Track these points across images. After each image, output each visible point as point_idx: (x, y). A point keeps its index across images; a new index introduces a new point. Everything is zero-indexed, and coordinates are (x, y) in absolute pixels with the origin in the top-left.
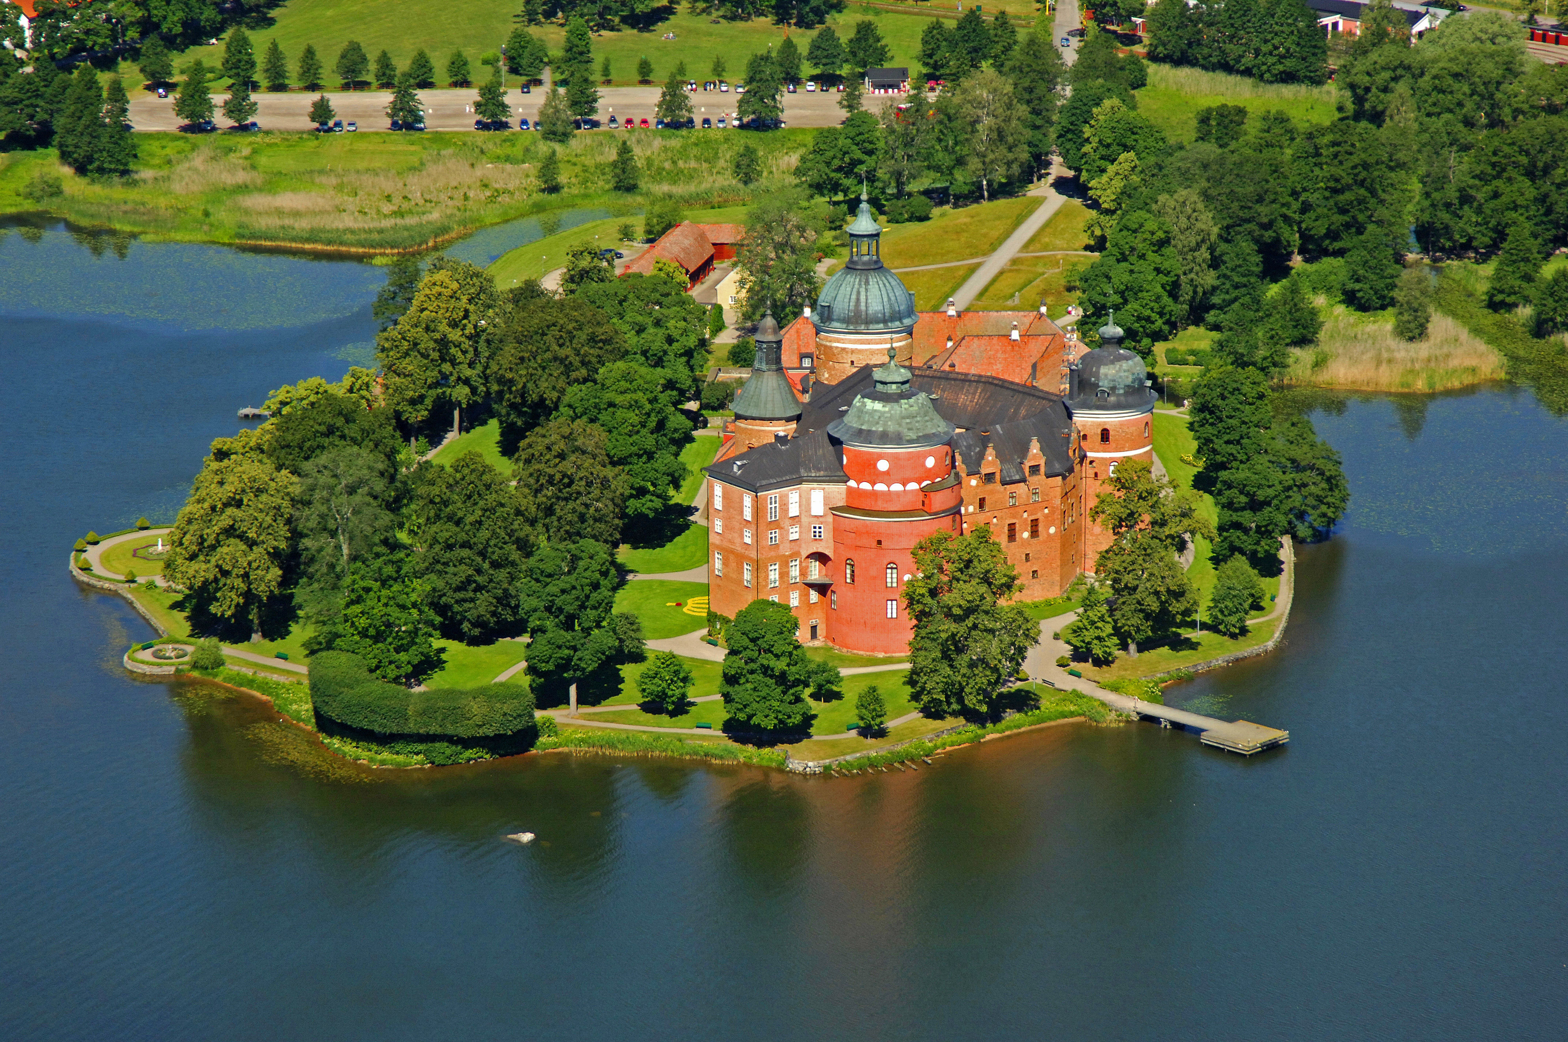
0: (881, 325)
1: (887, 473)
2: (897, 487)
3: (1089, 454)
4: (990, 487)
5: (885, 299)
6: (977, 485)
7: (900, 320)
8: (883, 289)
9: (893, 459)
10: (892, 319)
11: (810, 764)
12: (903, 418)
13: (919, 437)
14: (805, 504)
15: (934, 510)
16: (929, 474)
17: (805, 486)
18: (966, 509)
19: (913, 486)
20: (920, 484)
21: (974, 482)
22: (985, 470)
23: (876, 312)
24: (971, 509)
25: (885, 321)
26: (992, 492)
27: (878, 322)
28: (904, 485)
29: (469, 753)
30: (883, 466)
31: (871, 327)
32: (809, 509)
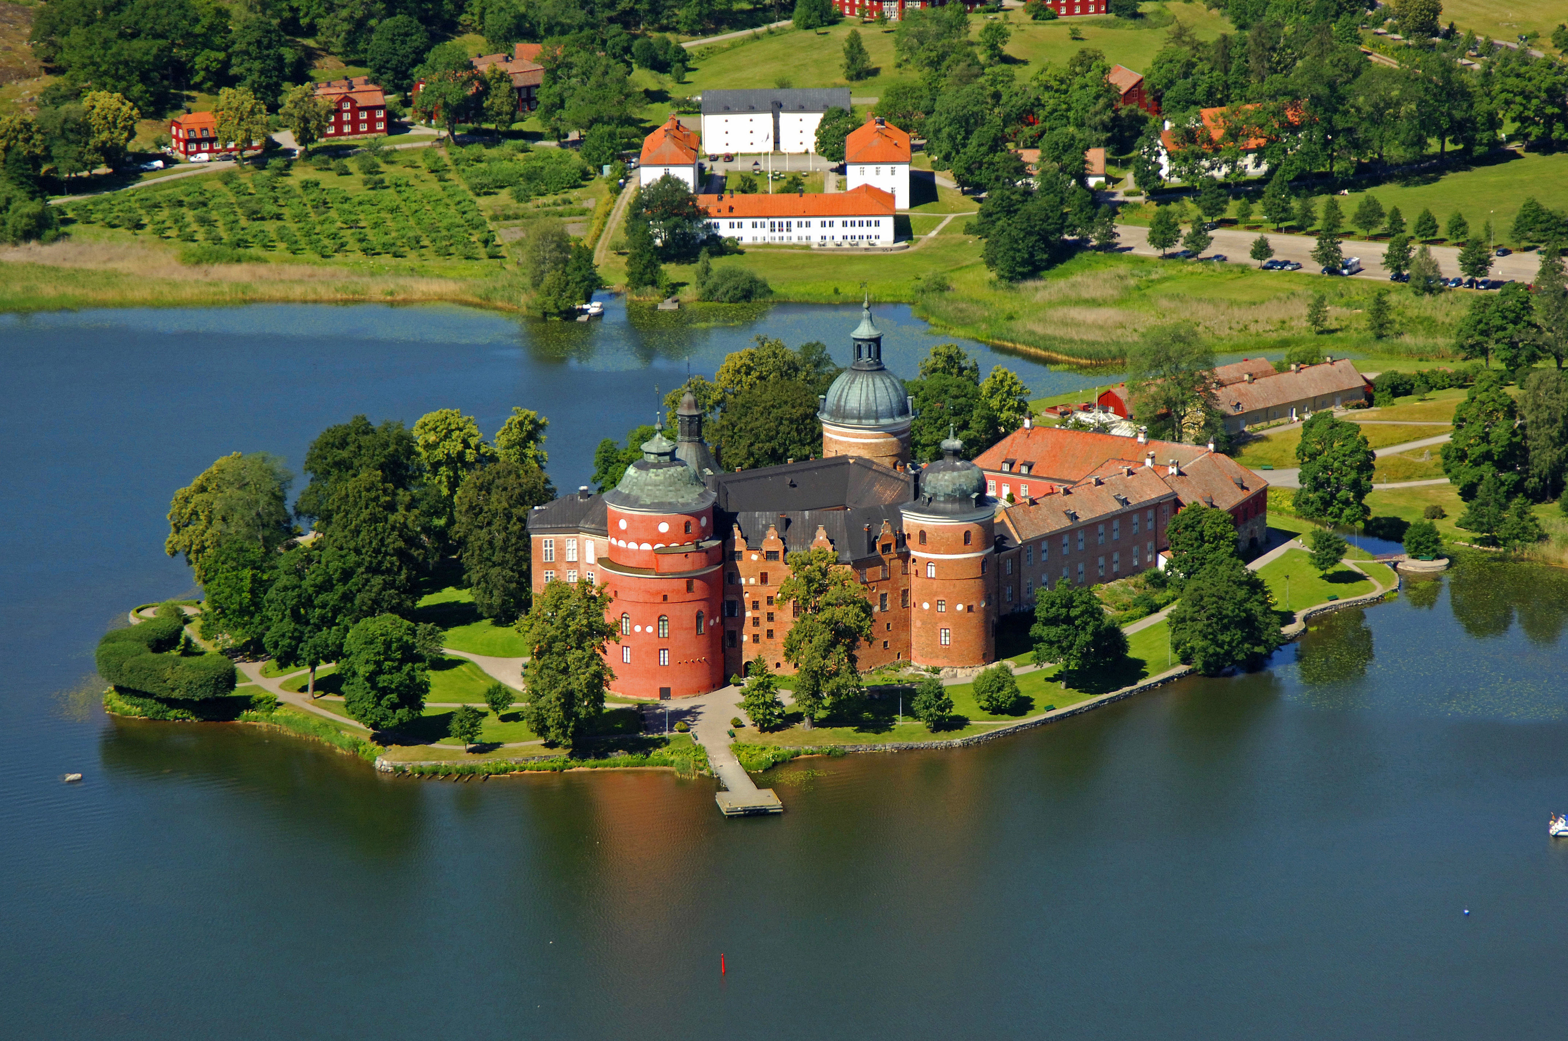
0: (856, 421)
1: (625, 532)
2: (633, 546)
3: (912, 552)
4: (772, 563)
5: (863, 398)
6: (758, 560)
7: (877, 418)
8: (864, 389)
9: (630, 519)
10: (867, 416)
11: (385, 763)
12: (646, 485)
13: (653, 503)
14: (581, 550)
15: (661, 571)
16: (661, 538)
17: (582, 536)
18: (748, 581)
19: (646, 547)
20: (653, 546)
21: (755, 557)
22: (766, 547)
23: (852, 409)
24: (752, 581)
25: (859, 418)
26: (774, 569)
27: (853, 418)
28: (639, 544)
29: (173, 713)
30: (623, 525)
31: (847, 421)
32: (584, 558)
